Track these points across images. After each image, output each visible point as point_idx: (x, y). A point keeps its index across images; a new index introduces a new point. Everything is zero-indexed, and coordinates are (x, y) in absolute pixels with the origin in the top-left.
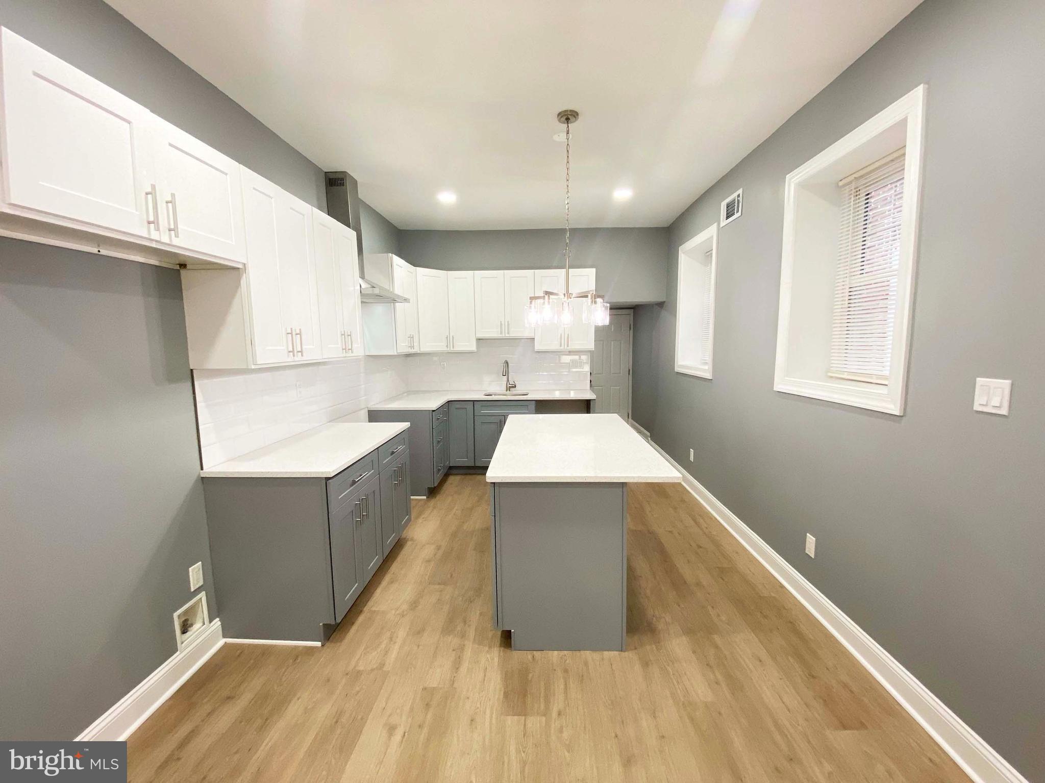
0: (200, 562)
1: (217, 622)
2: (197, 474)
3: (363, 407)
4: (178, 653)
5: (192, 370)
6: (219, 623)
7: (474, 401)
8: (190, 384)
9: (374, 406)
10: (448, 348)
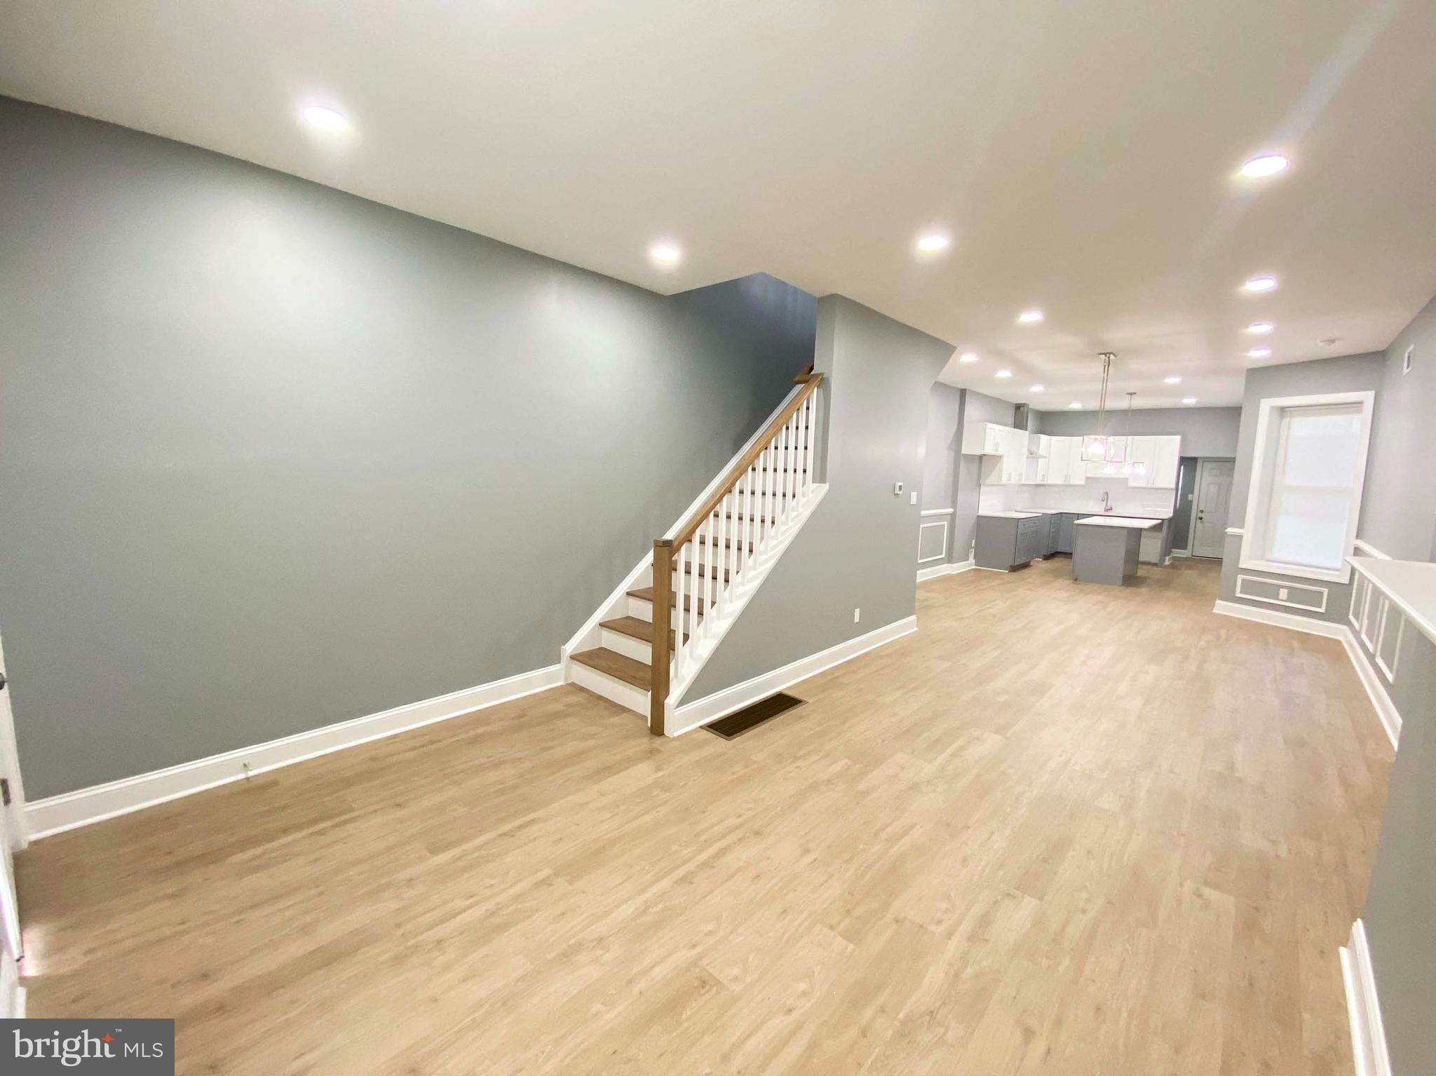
10: (1065, 482)
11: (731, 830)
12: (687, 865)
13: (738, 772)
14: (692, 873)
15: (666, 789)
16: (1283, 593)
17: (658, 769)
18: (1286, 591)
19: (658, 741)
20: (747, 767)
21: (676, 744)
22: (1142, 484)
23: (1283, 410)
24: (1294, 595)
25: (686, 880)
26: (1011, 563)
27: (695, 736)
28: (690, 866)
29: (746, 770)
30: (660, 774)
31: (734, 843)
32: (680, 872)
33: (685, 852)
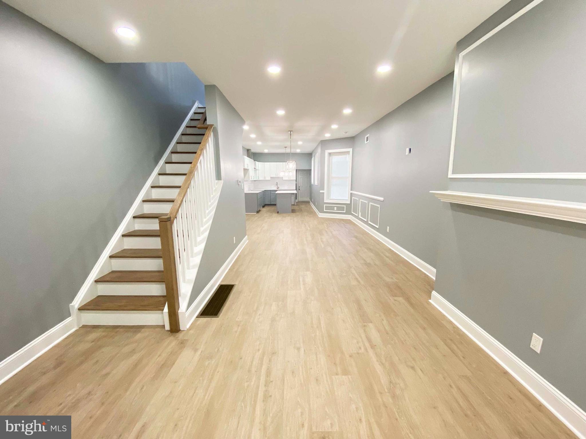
10: (264, 179)
11: (262, 359)
12: (260, 389)
13: (237, 330)
14: (266, 391)
15: (210, 357)
16: (335, 208)
17: (196, 350)
18: (336, 207)
19: (180, 336)
20: (239, 326)
21: (191, 332)
22: (287, 179)
23: (330, 154)
24: (338, 208)
25: (267, 397)
26: (257, 210)
27: (198, 322)
28: (262, 389)
29: (240, 328)
30: (199, 353)
31: (269, 364)
32: (261, 395)
33: (252, 383)
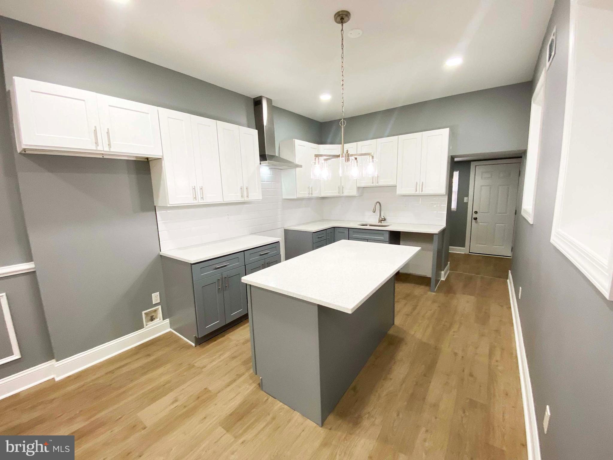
0: (159, 292)
1: (167, 321)
2: (158, 253)
3: (280, 227)
4: (144, 329)
5: (155, 206)
6: (169, 321)
7: (349, 228)
8: (155, 212)
9: (288, 227)
10: (339, 193)
